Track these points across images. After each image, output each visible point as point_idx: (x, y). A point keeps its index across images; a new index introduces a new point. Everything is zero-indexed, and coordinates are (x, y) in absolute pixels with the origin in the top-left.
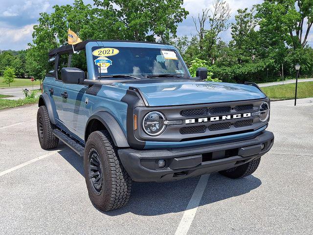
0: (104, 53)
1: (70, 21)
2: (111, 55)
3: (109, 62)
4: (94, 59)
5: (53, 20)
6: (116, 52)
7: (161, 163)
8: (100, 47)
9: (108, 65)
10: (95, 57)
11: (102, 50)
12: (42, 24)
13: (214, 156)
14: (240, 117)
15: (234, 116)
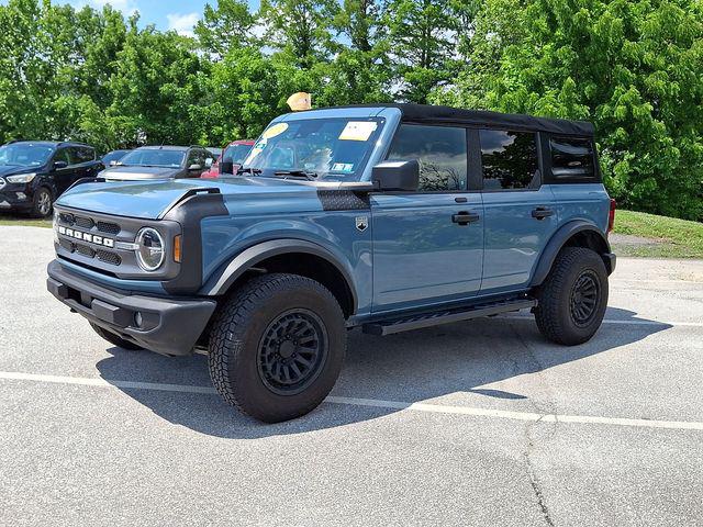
14: (100, 243)
15: (94, 237)
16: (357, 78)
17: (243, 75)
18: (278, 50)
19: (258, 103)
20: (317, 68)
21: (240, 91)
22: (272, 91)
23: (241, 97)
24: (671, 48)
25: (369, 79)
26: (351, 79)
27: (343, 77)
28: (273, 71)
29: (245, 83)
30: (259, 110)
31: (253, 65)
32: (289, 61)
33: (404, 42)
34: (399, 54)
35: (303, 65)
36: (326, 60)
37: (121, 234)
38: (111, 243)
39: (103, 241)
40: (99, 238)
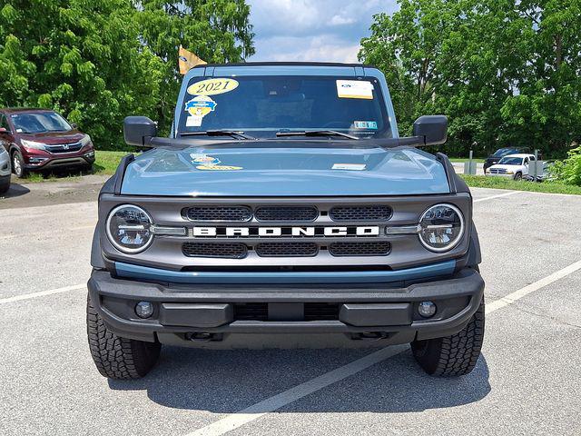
0: (209, 89)
1: (425, 25)
2: (221, 91)
3: (210, 105)
4: (186, 100)
5: (396, 24)
6: (233, 85)
7: (145, 309)
8: (205, 78)
9: (207, 111)
10: (189, 97)
11: (206, 82)
12: (377, 35)
13: (271, 311)
14: (345, 233)
15: (326, 229)
37: (395, 218)
38: (375, 231)
39: (352, 231)
40: (341, 229)
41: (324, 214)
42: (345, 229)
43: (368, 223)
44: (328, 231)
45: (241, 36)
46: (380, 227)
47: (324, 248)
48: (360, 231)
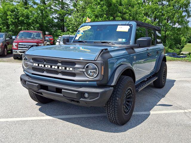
3: (82, 33)
14: (64, 69)
15: (60, 67)
16: (44, 12)
17: (8, 10)
18: (17, 3)
19: (13, 19)
20: (31, 9)
21: (7, 15)
22: (17, 15)
23: (8, 17)
24: (130, 8)
25: (47, 13)
26: (42, 13)
27: (39, 12)
28: (18, 10)
29: (9, 13)
30: (13, 21)
31: (11, 8)
32: (21, 7)
33: (55, 3)
34: (55, 6)
35: (26, 8)
36: (33, 7)
37: (77, 66)
38: (71, 69)
39: (66, 68)
40: (63, 67)
41: (60, 63)
42: (64, 68)
43: (70, 67)
44: (60, 68)
45: (187, 11)
46: (73, 68)
47: (60, 73)
48: (68, 69)
